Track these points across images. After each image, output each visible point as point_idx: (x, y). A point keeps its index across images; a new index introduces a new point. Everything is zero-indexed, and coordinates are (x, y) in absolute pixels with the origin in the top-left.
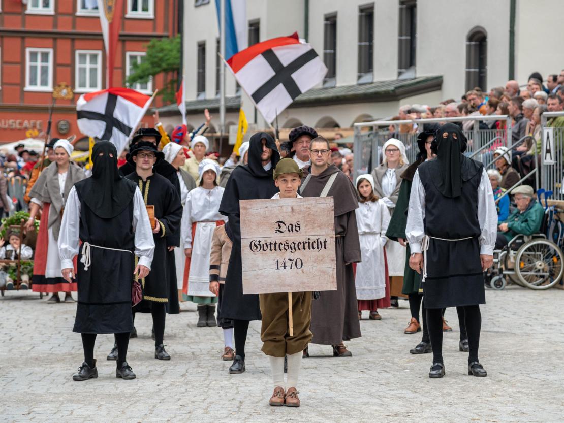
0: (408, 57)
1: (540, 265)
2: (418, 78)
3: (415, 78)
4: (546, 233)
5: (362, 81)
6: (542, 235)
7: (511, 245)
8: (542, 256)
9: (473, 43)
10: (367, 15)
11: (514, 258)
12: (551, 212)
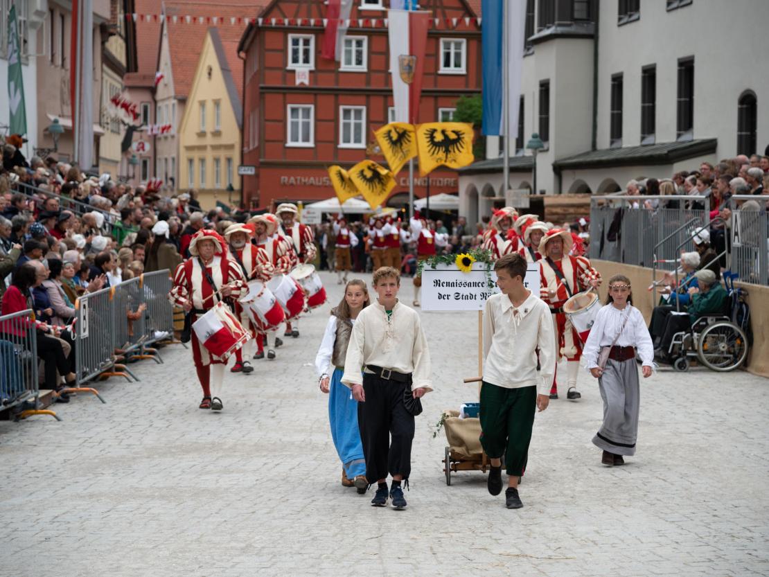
0: (686, 119)
1: (724, 347)
2: (696, 140)
3: (692, 141)
4: (730, 315)
5: (645, 142)
6: (725, 317)
7: (695, 326)
8: (726, 337)
9: (745, 106)
10: (649, 75)
11: (697, 339)
12: (735, 294)
